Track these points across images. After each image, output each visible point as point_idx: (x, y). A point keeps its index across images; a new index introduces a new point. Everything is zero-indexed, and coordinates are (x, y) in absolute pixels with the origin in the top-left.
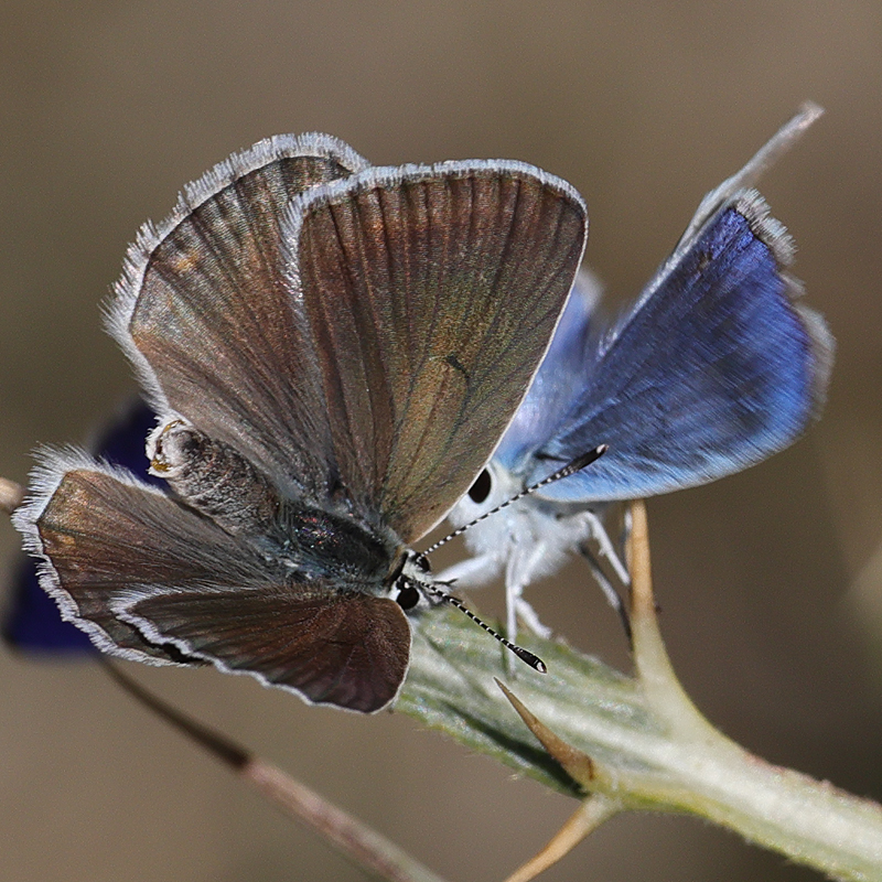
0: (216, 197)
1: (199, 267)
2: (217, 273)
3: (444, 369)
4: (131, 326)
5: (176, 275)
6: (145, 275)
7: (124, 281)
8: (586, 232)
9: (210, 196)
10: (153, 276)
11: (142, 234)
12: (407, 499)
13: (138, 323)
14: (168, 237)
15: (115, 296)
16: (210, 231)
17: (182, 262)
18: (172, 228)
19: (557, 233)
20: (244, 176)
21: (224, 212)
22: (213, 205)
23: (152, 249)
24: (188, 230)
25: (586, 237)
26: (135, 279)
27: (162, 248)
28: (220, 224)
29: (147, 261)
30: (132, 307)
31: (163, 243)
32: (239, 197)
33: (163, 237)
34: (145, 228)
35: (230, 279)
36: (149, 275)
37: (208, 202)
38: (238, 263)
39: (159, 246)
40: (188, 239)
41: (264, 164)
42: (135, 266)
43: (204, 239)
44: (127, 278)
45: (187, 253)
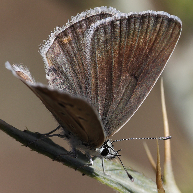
0: (80, 22)
1: (70, 42)
2: (74, 45)
3: (130, 78)
4: (47, 53)
5: (63, 43)
6: (54, 41)
7: (48, 41)
8: (181, 32)
9: (78, 21)
10: (56, 42)
11: (56, 29)
12: (112, 121)
13: (49, 54)
14: (63, 32)
15: (45, 44)
16: (75, 32)
17: (65, 40)
18: (65, 29)
19: (172, 33)
20: (89, 17)
21: (81, 26)
22: (78, 24)
23: (57, 34)
24: (69, 31)
25: (180, 34)
26: (51, 41)
27: (61, 34)
28: (79, 30)
29: (55, 38)
30: (48, 48)
31: (61, 33)
32: (86, 23)
33: (61, 31)
34: (57, 28)
35: (78, 48)
36: (55, 42)
37: (77, 23)
38: (81, 43)
39: (60, 34)
40: (68, 33)
41: (96, 14)
42: (52, 38)
43: (73, 34)
44: (49, 40)
45: (67, 37)
